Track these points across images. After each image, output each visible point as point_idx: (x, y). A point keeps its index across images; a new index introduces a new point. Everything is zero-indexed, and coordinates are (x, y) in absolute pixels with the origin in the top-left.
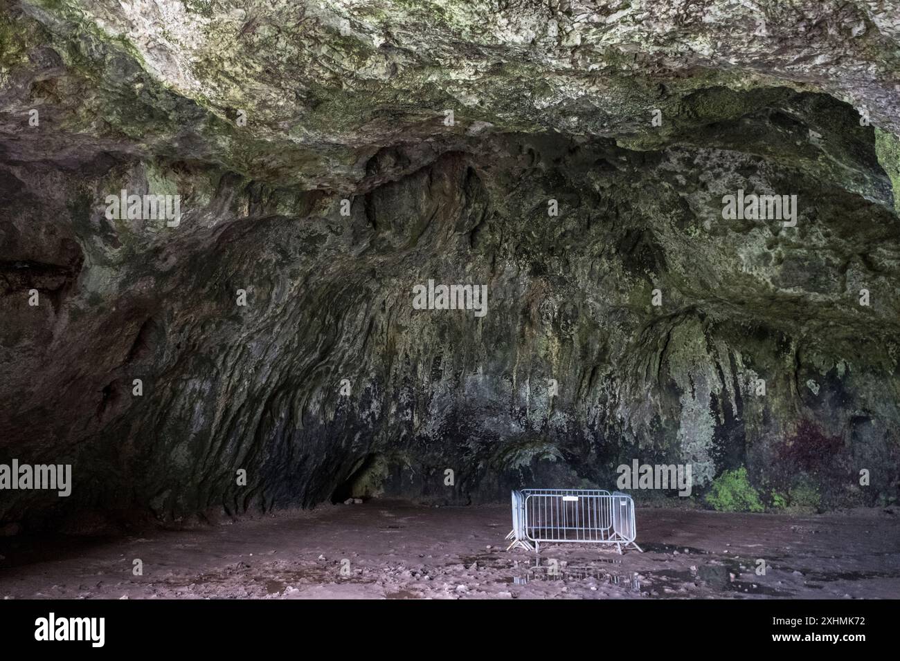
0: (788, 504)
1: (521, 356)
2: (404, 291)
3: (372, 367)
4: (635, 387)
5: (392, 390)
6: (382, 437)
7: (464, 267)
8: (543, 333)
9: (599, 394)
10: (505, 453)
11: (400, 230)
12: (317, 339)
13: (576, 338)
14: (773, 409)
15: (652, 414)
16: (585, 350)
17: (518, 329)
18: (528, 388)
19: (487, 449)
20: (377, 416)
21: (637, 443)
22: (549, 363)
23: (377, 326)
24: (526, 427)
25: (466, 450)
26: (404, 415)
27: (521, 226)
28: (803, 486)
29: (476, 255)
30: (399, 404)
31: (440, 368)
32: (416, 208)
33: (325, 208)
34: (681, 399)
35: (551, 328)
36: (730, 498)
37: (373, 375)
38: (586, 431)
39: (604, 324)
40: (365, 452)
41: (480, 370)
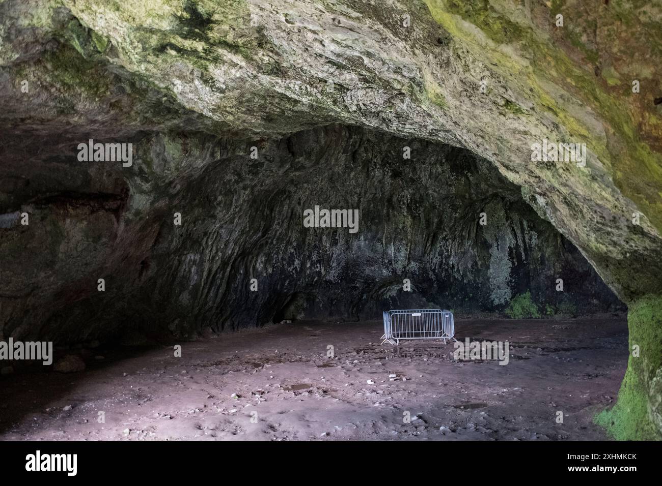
0: (556, 313)
1: (388, 228)
2: (312, 191)
3: (294, 239)
4: (461, 244)
5: (307, 253)
6: (302, 282)
7: (349, 175)
8: (401, 213)
9: (438, 250)
10: (380, 288)
11: (309, 155)
12: (260, 224)
13: (422, 215)
14: (547, 255)
15: (472, 260)
16: (428, 223)
17: (385, 211)
18: (393, 248)
19: (368, 287)
20: (298, 269)
21: (463, 279)
22: (406, 232)
23: (296, 214)
24: (392, 272)
25: (355, 288)
26: (315, 268)
27: (384, 148)
28: (565, 302)
29: (356, 167)
30: (312, 261)
31: (336, 238)
32: (318, 142)
33: (263, 148)
34: (490, 251)
35: (406, 210)
36: (520, 310)
37: (295, 244)
38: (431, 273)
39: (440, 206)
40: (292, 292)
41: (362, 238)
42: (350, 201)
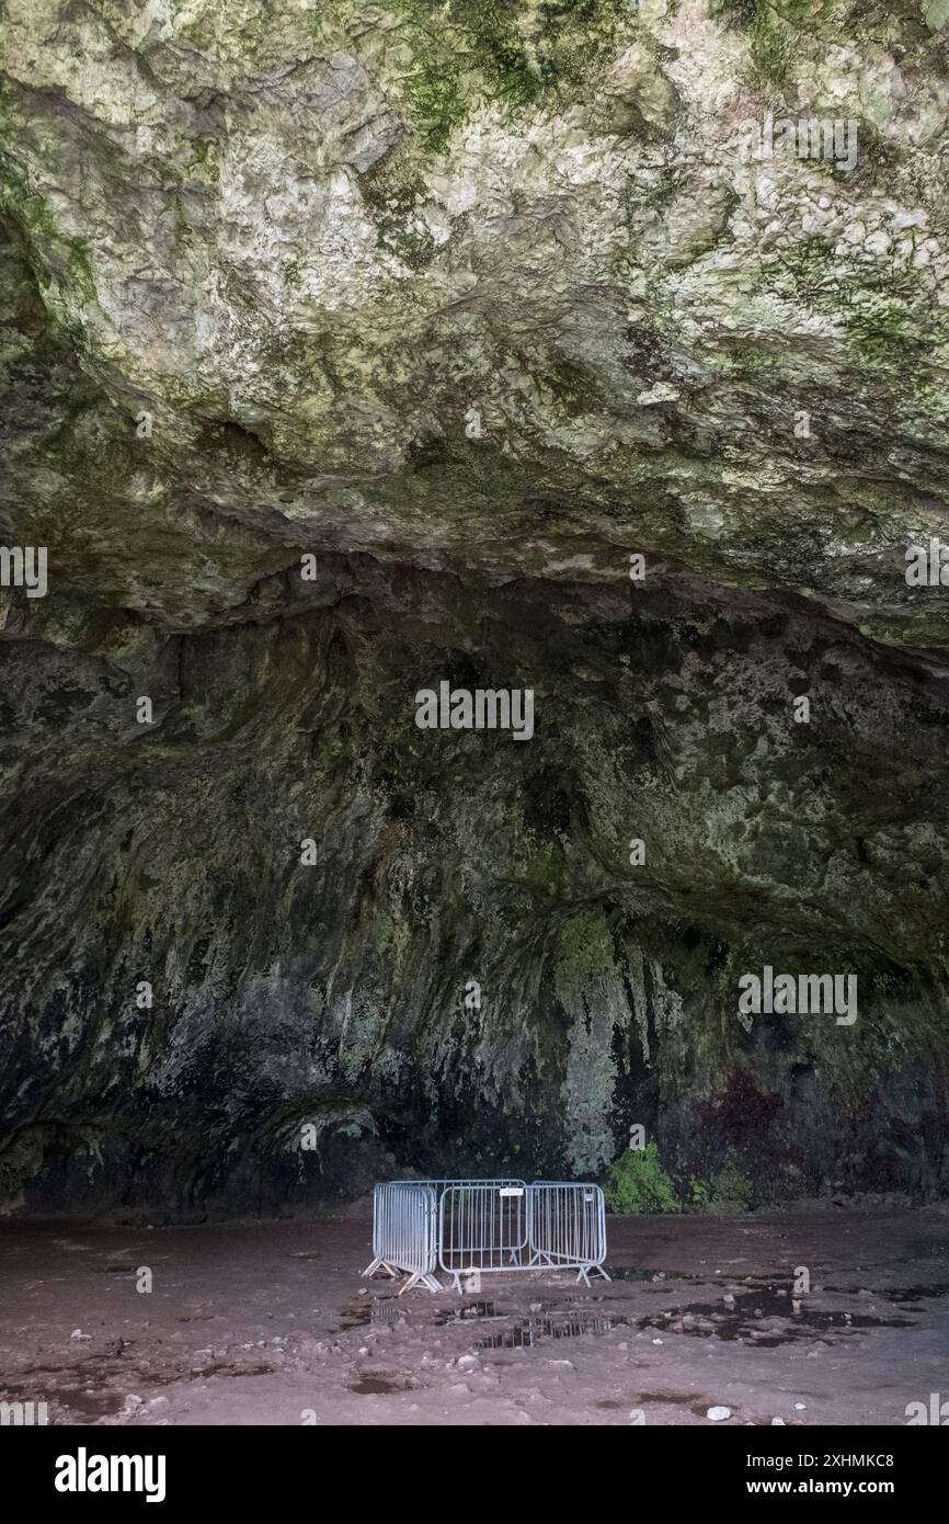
0: (710, 1200)
1: (347, 949)
2: (174, 817)
3: (80, 950)
4: (506, 1011)
5: (109, 997)
6: (72, 1089)
7: (288, 789)
8: (388, 913)
9: (452, 1021)
10: (284, 1120)
11: (217, 708)
13: (435, 926)
14: (699, 1051)
15: (524, 1056)
16: (448, 945)
17: (351, 902)
18: (349, 1004)
19: (255, 1114)
20: (71, 1046)
21: (501, 1104)
22: (389, 963)
23: (106, 874)
24: (335, 1074)
25: (218, 1116)
26: (122, 1047)
27: (393, 735)
28: (730, 1168)
29: (313, 770)
30: (118, 1025)
31: (204, 961)
32: (249, 676)
33: (123, 645)
34: (569, 1034)
35: (400, 906)
36: (635, 1191)
37: (79, 966)
38: (429, 1082)
39: (480, 906)
41: (276, 969)
42: (268, 861)
